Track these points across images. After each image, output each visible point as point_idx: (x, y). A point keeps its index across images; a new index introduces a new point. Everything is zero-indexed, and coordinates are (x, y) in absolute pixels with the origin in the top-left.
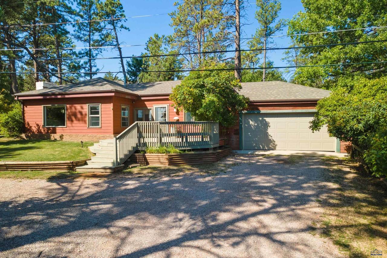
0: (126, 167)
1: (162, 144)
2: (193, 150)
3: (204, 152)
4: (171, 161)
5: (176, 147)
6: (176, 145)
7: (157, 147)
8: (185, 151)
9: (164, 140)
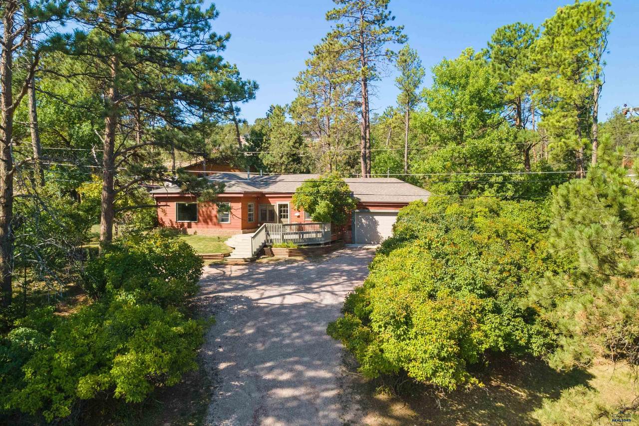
0: (258, 258)
1: (284, 241)
2: (307, 245)
3: (315, 247)
4: (291, 253)
5: (295, 243)
6: (295, 241)
7: (281, 243)
8: (301, 245)
9: (286, 237)
